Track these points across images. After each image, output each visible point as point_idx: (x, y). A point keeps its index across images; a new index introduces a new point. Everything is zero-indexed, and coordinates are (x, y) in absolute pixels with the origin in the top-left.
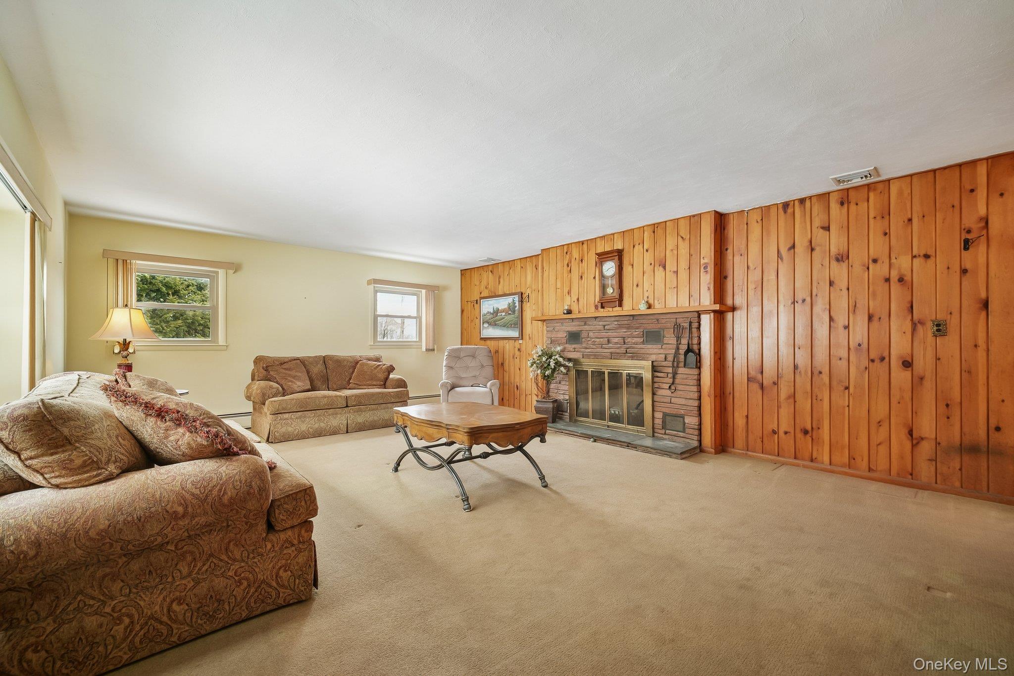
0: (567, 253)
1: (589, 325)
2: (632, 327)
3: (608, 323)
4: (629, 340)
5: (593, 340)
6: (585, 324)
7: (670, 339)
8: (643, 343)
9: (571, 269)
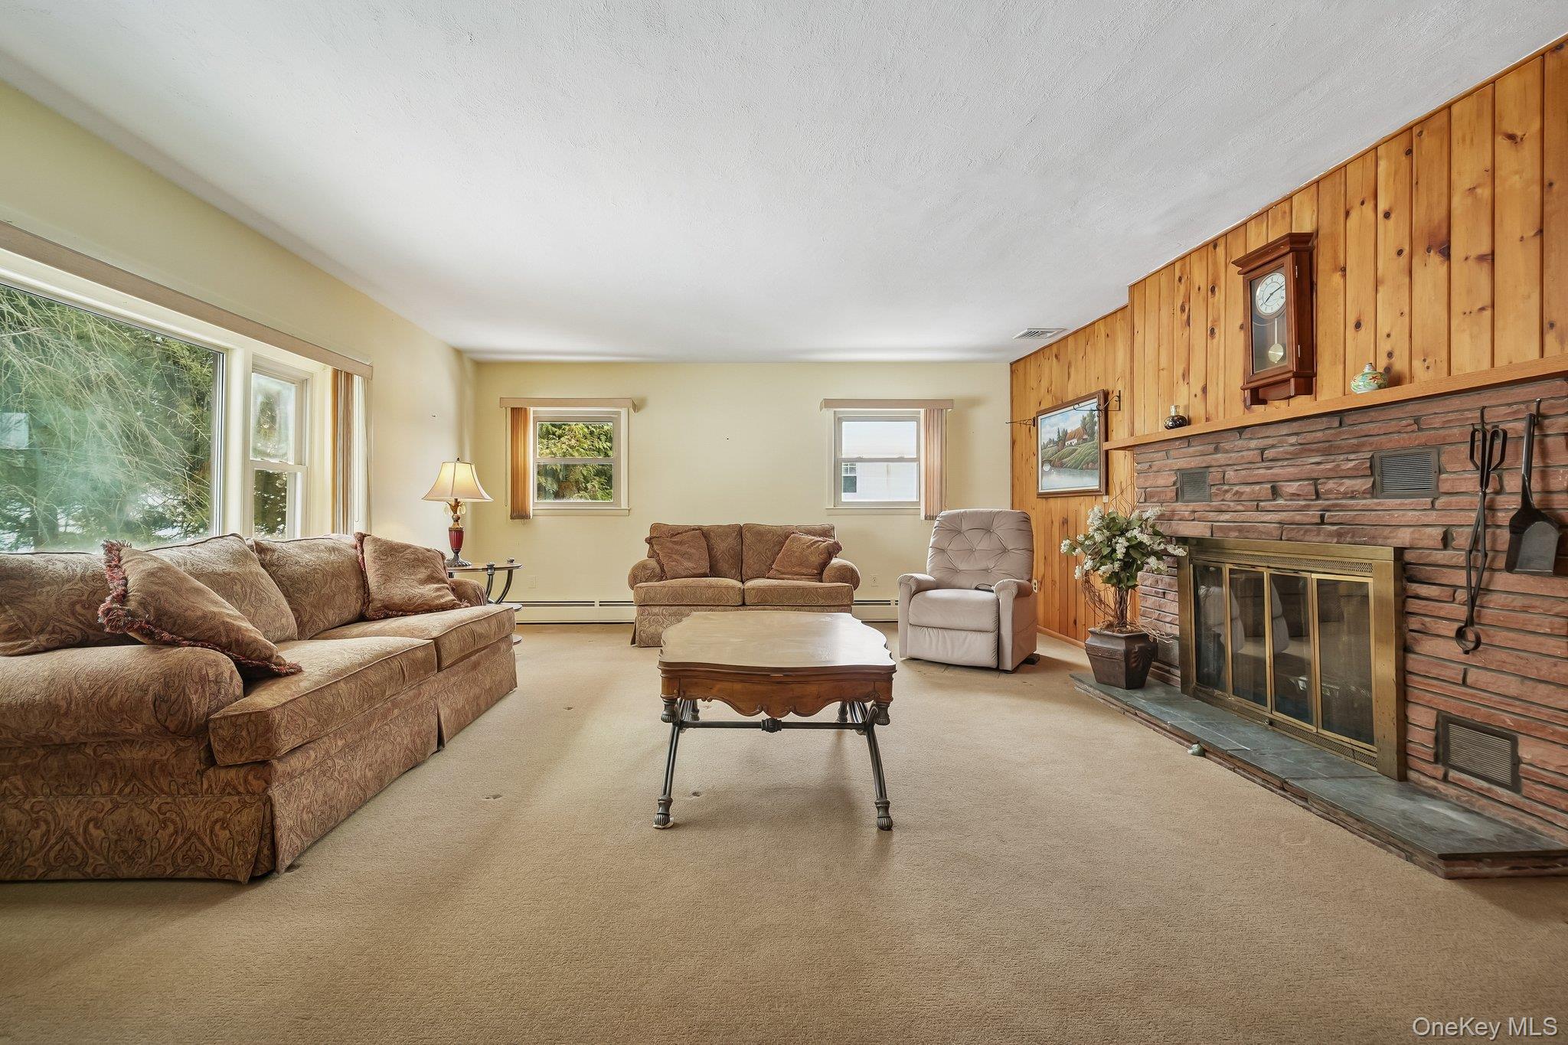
0: (1180, 279)
1: (1227, 452)
2: (1339, 447)
3: (1270, 441)
4: (1331, 484)
5: (1236, 488)
6: (1217, 450)
7: (1461, 476)
8: (1373, 491)
9: (1189, 317)
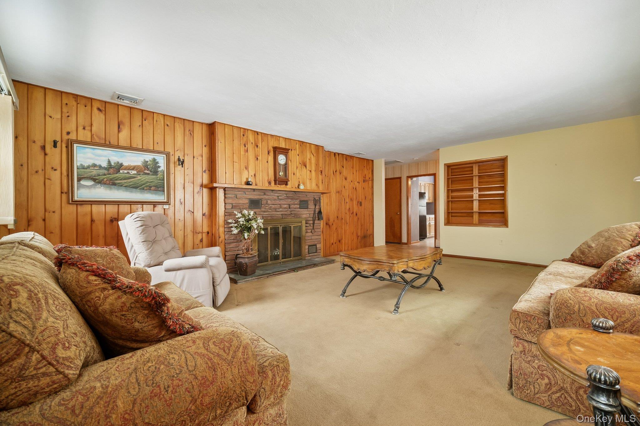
1: (268, 195)
2: (294, 198)
3: (280, 195)
4: (292, 206)
5: (271, 206)
6: (265, 194)
7: (311, 206)
8: (300, 208)
9: (247, 149)
